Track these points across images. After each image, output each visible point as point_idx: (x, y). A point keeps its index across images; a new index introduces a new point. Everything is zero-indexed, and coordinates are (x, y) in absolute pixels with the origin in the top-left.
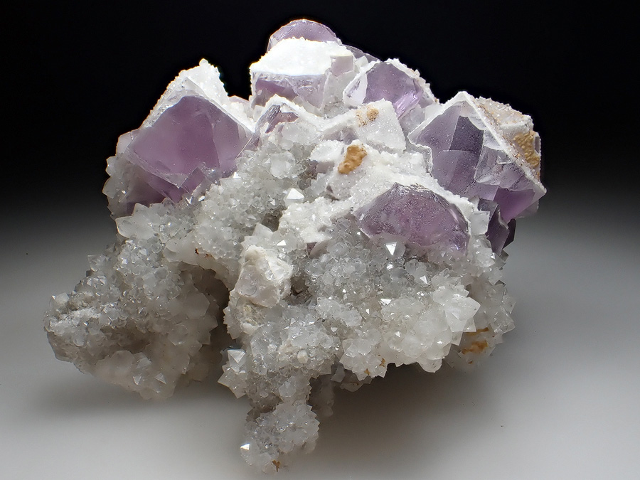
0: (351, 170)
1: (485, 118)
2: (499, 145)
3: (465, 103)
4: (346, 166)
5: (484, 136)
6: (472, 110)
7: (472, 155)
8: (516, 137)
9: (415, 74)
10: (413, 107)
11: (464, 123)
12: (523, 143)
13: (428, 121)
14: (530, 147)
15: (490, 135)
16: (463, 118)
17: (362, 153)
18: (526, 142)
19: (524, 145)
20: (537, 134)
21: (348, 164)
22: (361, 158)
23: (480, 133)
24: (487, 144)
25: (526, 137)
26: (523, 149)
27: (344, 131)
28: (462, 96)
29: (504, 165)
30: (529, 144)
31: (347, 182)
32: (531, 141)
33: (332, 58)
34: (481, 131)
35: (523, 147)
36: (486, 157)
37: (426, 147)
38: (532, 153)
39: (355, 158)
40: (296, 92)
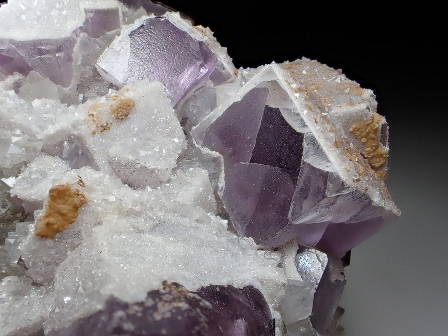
0: (57, 231)
1: (305, 112)
2: (329, 162)
3: (275, 83)
4: (48, 224)
5: (305, 144)
6: (285, 97)
7: (286, 176)
8: (354, 126)
9: (203, 35)
10: (200, 85)
11: (273, 117)
12: (364, 134)
13: (220, 110)
14: (373, 139)
15: (313, 141)
16: (272, 109)
17: (77, 200)
18: (369, 133)
19: (365, 137)
20: (383, 120)
21: (52, 220)
22: (76, 208)
23: (299, 137)
24: (309, 159)
25: (368, 125)
26: (364, 144)
27: (71, 141)
28: (271, 72)
29: (338, 196)
30: (372, 136)
31: (53, 252)
32: (376, 131)
33: (86, 11)
34: (299, 134)
35: (364, 140)
36: (308, 181)
37: (216, 154)
38: (377, 147)
39: (65, 208)
40: (30, 64)
